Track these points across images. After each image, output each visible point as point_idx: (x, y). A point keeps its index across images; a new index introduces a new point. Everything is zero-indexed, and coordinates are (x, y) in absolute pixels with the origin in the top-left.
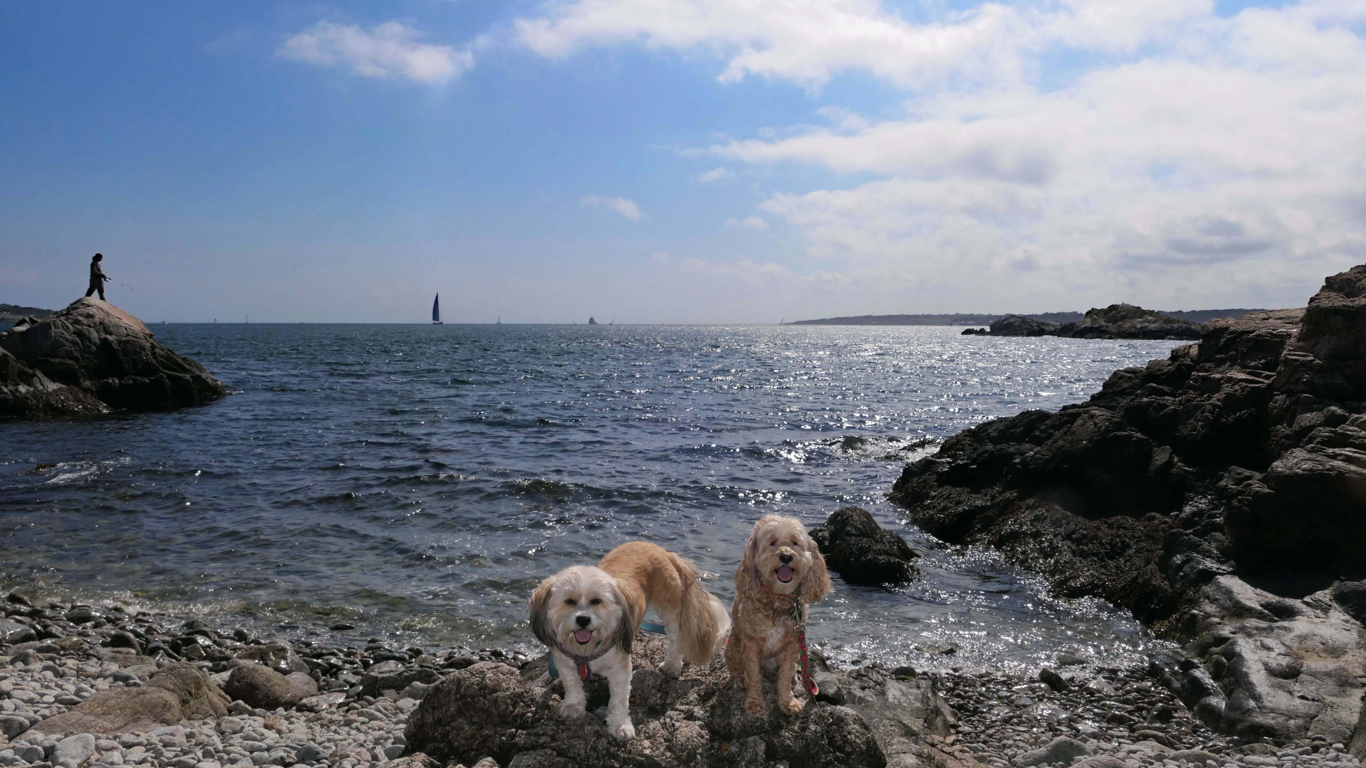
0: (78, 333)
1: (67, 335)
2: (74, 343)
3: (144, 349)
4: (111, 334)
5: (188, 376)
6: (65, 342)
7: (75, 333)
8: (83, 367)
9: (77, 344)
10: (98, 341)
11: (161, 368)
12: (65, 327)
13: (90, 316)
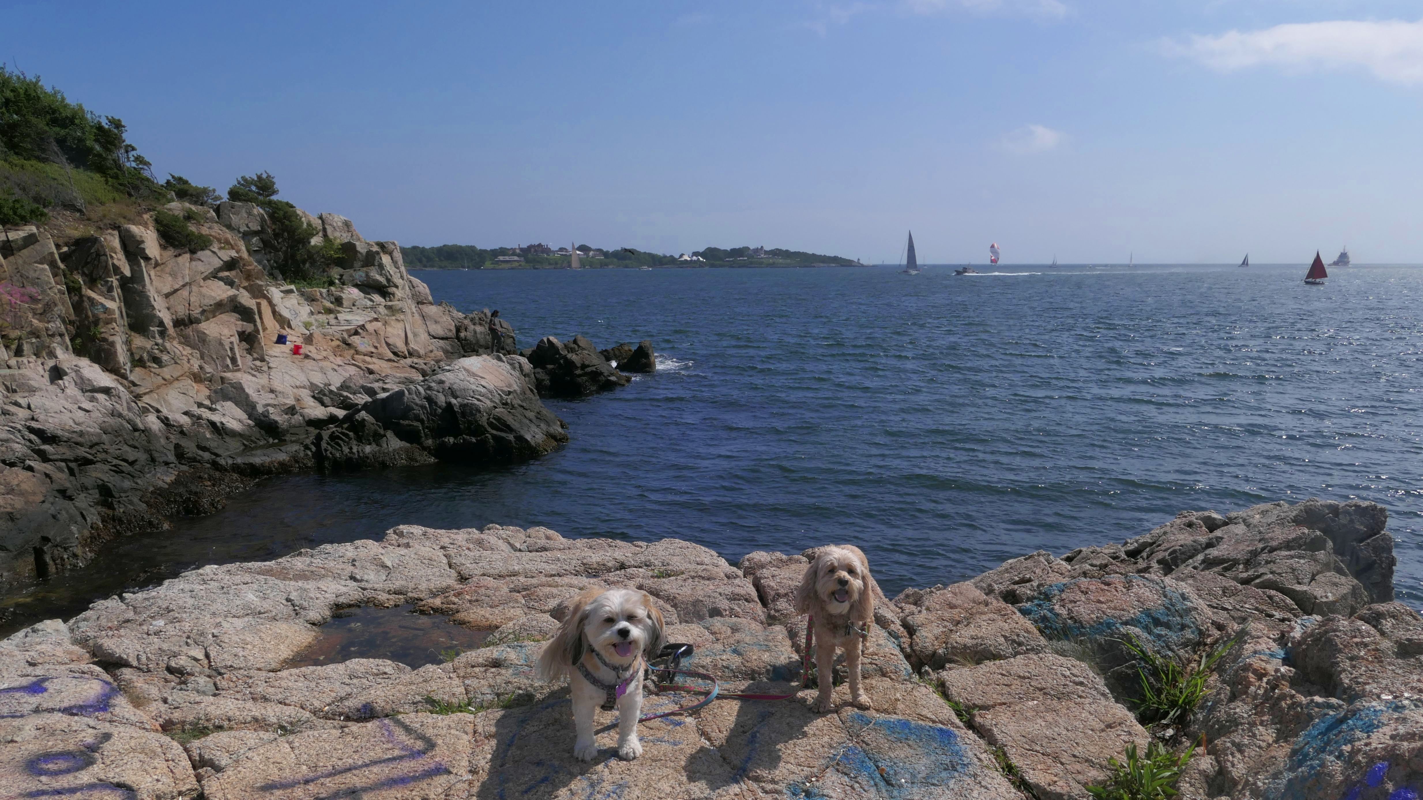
0: (429, 399)
1: (417, 401)
2: (423, 407)
3: (480, 412)
4: (456, 397)
5: (511, 437)
6: (415, 407)
7: (425, 398)
8: (427, 428)
9: (425, 408)
10: (444, 404)
11: (489, 429)
12: (418, 393)
13: (441, 382)
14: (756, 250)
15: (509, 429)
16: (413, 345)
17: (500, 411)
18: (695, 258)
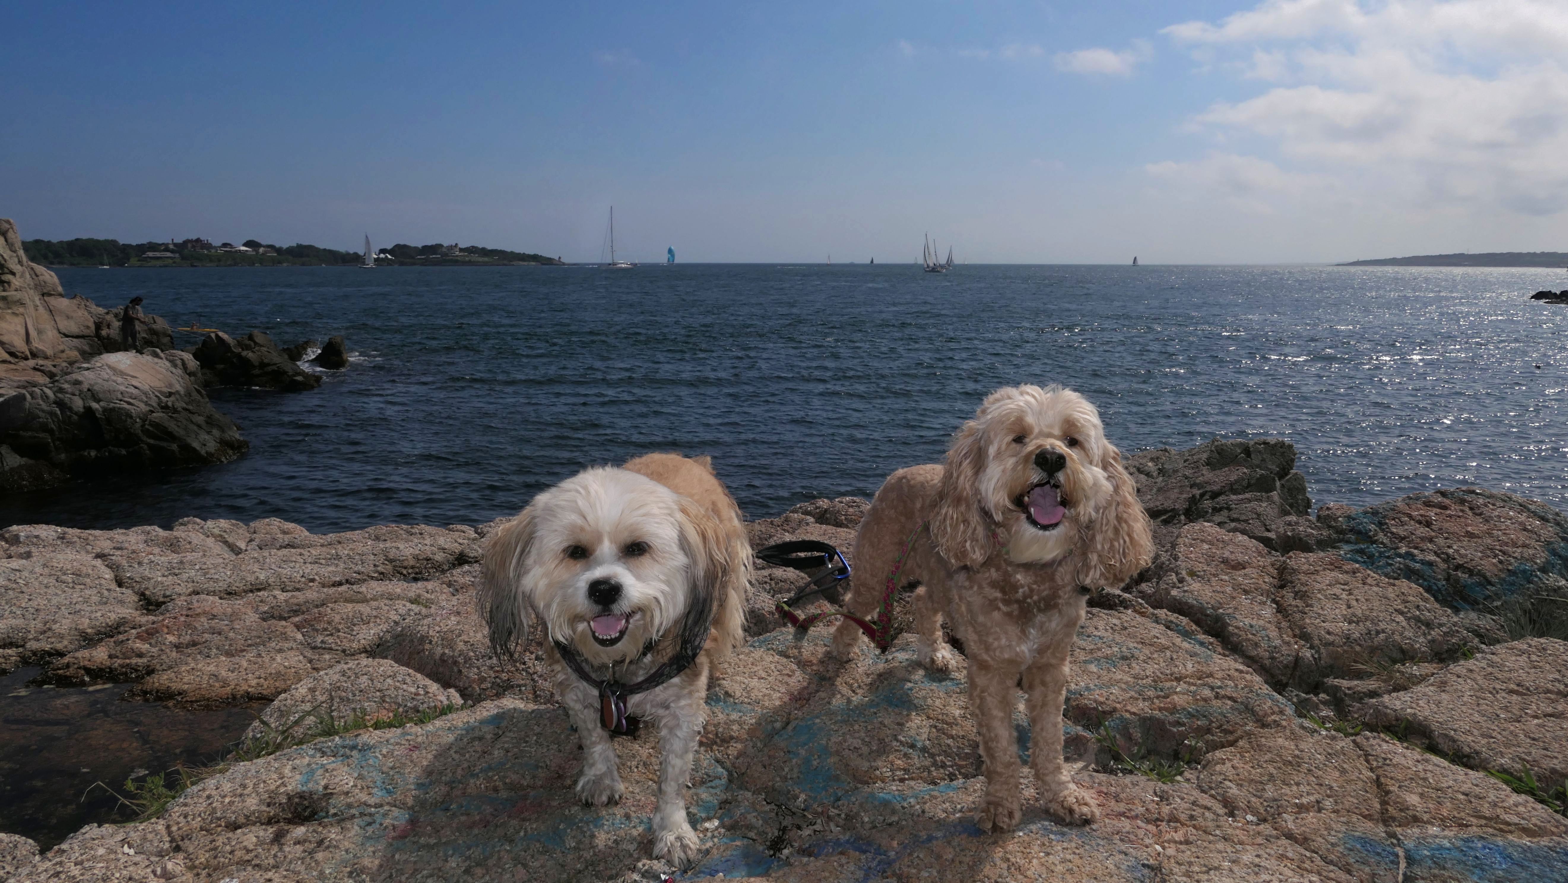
0: (60, 404)
1: (44, 406)
2: (52, 414)
3: (131, 417)
4: (98, 401)
5: (174, 447)
6: (41, 414)
7: (55, 403)
8: (59, 439)
9: (56, 414)
10: (82, 410)
11: (145, 438)
12: (45, 397)
13: (77, 383)
14: (451, 248)
15: (171, 436)
16: (36, 344)
17: (158, 416)
18: (382, 256)
